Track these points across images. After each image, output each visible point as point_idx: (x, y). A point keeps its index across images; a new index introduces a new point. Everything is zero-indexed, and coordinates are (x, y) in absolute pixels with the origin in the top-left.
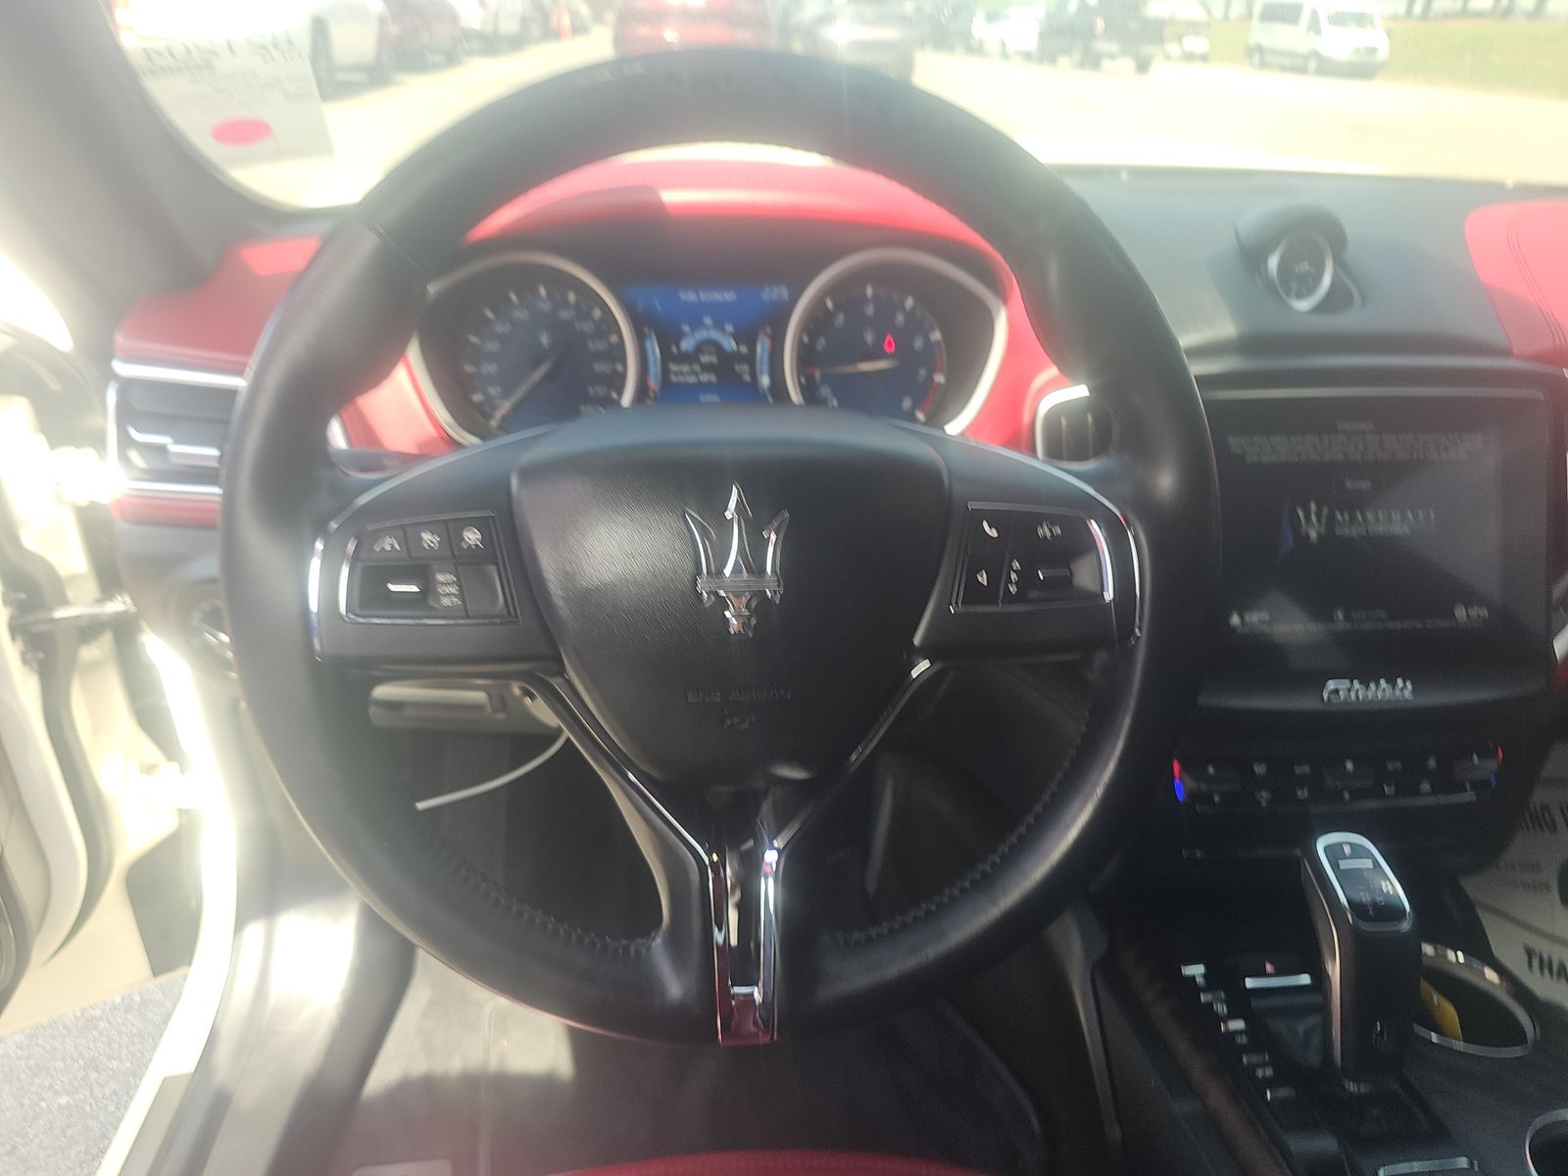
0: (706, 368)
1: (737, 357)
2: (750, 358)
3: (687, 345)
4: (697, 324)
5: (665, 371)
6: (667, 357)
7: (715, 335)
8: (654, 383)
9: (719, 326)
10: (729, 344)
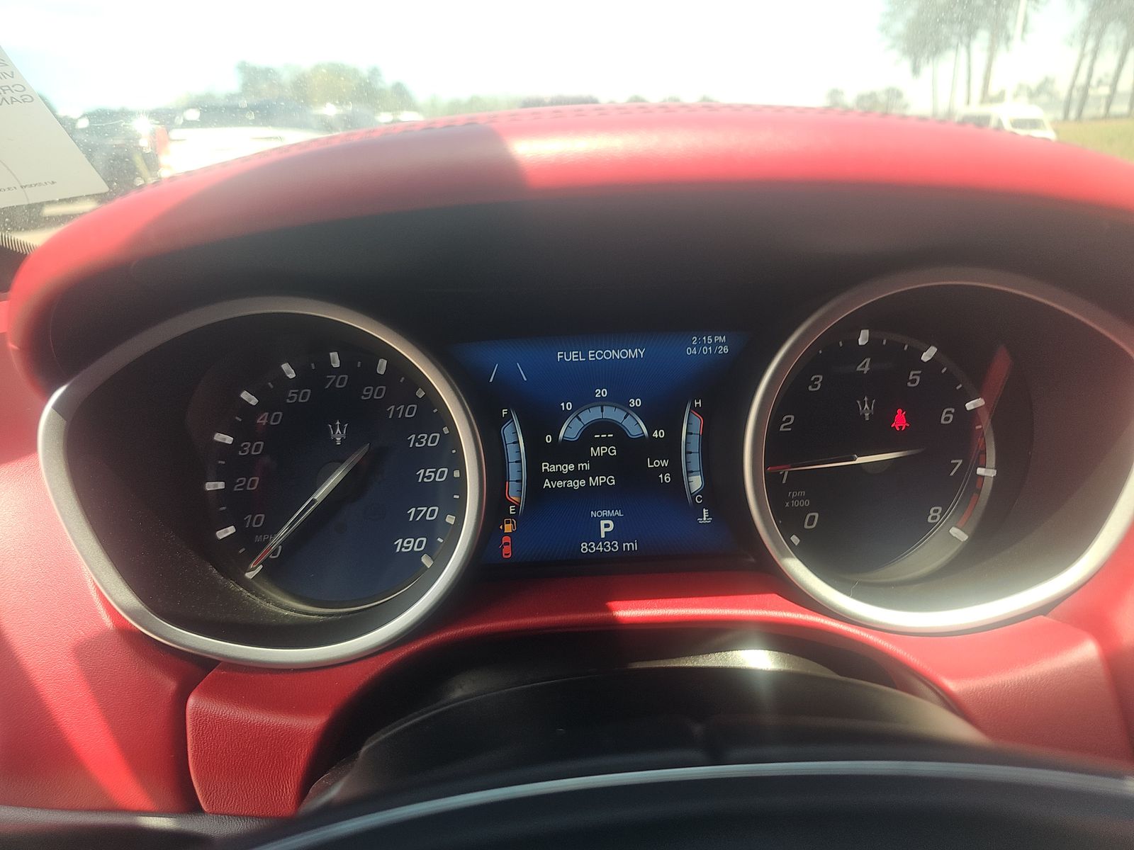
0: (601, 466)
1: (647, 447)
2: (671, 448)
3: (570, 430)
4: (584, 401)
5: (535, 476)
6: (537, 452)
7: (613, 414)
8: (515, 493)
9: (618, 399)
10: (636, 427)
